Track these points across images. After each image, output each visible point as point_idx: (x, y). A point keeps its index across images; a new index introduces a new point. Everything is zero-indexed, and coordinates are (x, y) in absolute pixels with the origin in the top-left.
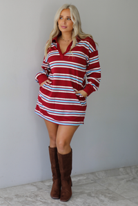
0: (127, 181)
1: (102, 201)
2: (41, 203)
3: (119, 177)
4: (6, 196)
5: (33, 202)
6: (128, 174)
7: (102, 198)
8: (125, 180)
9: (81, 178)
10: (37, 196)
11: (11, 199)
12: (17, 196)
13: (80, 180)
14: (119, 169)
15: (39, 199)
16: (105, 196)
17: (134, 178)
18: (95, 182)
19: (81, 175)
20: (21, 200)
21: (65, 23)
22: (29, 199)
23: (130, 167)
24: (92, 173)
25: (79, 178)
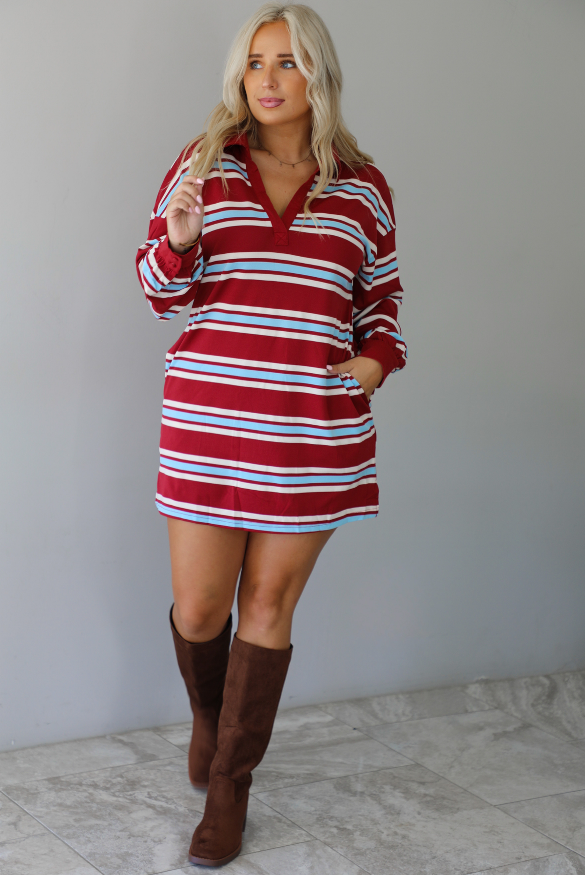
0: (497, 737)
1: (392, 811)
2: (149, 812)
3: (464, 720)
4: (12, 781)
5: (120, 808)
6: (500, 706)
7: (395, 799)
8: (488, 732)
9: (313, 719)
10: (133, 784)
11: (31, 795)
12: (55, 782)
13: (306, 727)
14: (464, 686)
15: (141, 795)
16: (408, 794)
17: (526, 726)
18: (369, 737)
19: (314, 707)
20: (70, 797)
21: (273, 85)
22: (104, 796)
23: (511, 680)
24: (359, 701)
25: (303, 720)
